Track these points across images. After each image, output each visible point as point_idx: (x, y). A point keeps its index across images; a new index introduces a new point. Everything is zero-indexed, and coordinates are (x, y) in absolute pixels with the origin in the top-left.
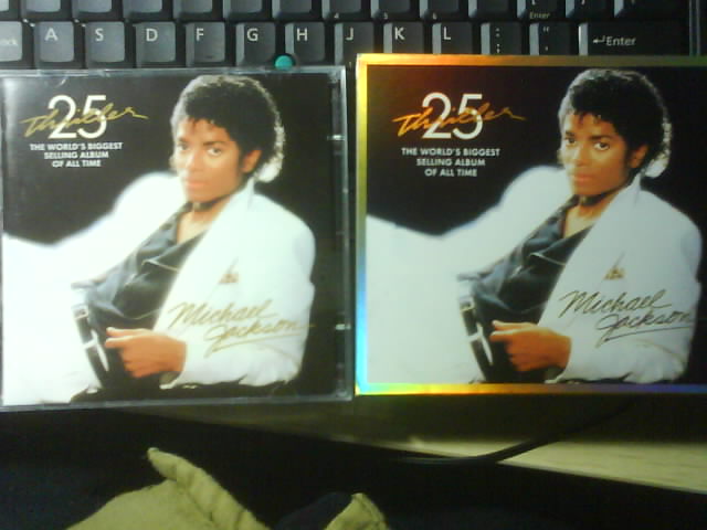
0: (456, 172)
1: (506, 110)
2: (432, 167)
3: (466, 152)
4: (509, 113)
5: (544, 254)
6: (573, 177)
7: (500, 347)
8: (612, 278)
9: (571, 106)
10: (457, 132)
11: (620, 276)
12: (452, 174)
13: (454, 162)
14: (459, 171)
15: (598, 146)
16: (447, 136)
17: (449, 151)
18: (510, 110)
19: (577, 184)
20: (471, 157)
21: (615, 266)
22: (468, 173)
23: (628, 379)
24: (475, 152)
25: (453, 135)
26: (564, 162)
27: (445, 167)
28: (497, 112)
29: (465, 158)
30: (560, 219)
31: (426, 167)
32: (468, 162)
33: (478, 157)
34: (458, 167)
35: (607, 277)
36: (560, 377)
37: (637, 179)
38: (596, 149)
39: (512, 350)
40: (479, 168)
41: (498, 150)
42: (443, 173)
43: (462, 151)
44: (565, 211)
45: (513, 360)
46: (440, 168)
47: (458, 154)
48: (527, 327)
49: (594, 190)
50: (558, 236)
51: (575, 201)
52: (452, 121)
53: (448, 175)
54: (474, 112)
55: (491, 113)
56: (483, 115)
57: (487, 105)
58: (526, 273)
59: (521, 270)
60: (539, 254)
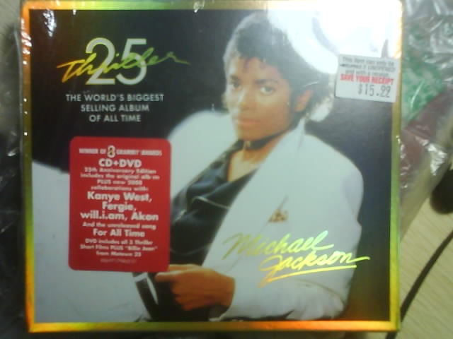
0: (119, 118)
1: (170, 55)
2: (96, 113)
3: (130, 97)
4: (174, 57)
5: (209, 198)
6: (237, 122)
7: (165, 287)
8: (276, 220)
9: (236, 50)
10: (120, 78)
11: (283, 219)
12: (116, 121)
13: (117, 107)
14: (123, 116)
15: (263, 90)
16: (111, 81)
17: (113, 97)
18: (174, 55)
19: (242, 128)
20: (135, 103)
21: (279, 209)
22: (132, 118)
23: (289, 317)
24: (139, 98)
25: (117, 81)
26: (229, 107)
27: (109, 113)
28: (160, 57)
29: (129, 103)
30: (223, 164)
31: (91, 113)
32: (132, 108)
33: (143, 102)
34: (123, 112)
35: (271, 220)
36: (224, 315)
37: (302, 123)
38: (262, 94)
39: (177, 290)
40: (143, 113)
41: (162, 95)
42: (107, 118)
43: (125, 97)
44: (229, 155)
45: (178, 299)
46: (103, 114)
47: (122, 99)
48: (191, 268)
50: (221, 181)
51: (239, 145)
52: (116, 66)
53: (112, 121)
54: (138, 57)
55: (156, 57)
56: (147, 60)
57: (151, 50)
58: (190, 216)
59: (185, 214)
60: (203, 198)
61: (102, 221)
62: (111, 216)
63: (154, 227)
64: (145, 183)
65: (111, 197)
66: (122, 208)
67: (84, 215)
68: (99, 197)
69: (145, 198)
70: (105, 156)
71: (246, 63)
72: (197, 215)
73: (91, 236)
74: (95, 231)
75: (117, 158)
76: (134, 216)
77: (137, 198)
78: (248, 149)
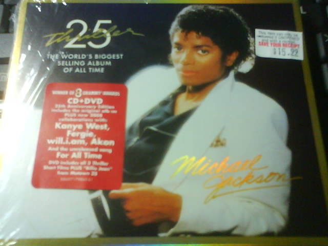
0: (87, 70)
1: (129, 30)
2: (69, 67)
3: (96, 56)
4: (132, 32)
5: (157, 128)
6: (181, 73)
8: (216, 146)
9: (178, 27)
10: (90, 44)
11: (222, 145)
12: (85, 71)
13: (87, 62)
14: (90, 69)
15: (200, 52)
16: (84, 46)
17: (84, 56)
18: (133, 29)
19: (184, 77)
20: (100, 60)
21: (218, 137)
22: (97, 70)
24: (104, 56)
25: (88, 46)
26: (174, 63)
27: (80, 67)
28: (121, 31)
29: (95, 60)
31: (66, 66)
32: (98, 63)
33: (106, 60)
34: (90, 66)
35: (212, 145)
36: (172, 230)
37: (232, 74)
38: (199, 54)
39: (128, 206)
40: (106, 67)
41: (122, 55)
42: (77, 70)
43: (93, 56)
44: (175, 96)
45: (129, 215)
46: (74, 67)
47: (90, 57)
48: (142, 186)
49: (198, 81)
50: (168, 115)
51: (183, 89)
52: (88, 37)
53: (81, 72)
54: (105, 31)
55: (118, 31)
56: (111, 33)
57: (115, 27)
58: (142, 142)
59: (138, 140)
60: (153, 128)
61: (65, 146)
62: (74, 142)
63: (110, 151)
64: (105, 116)
65: (75, 127)
66: (84, 135)
67: (50, 142)
68: (64, 127)
69: (105, 127)
70: (73, 96)
71: (186, 35)
72: (148, 142)
73: (54, 158)
74: (58, 155)
75: (83, 97)
76: (94, 142)
77: (97, 127)
78: (190, 92)
